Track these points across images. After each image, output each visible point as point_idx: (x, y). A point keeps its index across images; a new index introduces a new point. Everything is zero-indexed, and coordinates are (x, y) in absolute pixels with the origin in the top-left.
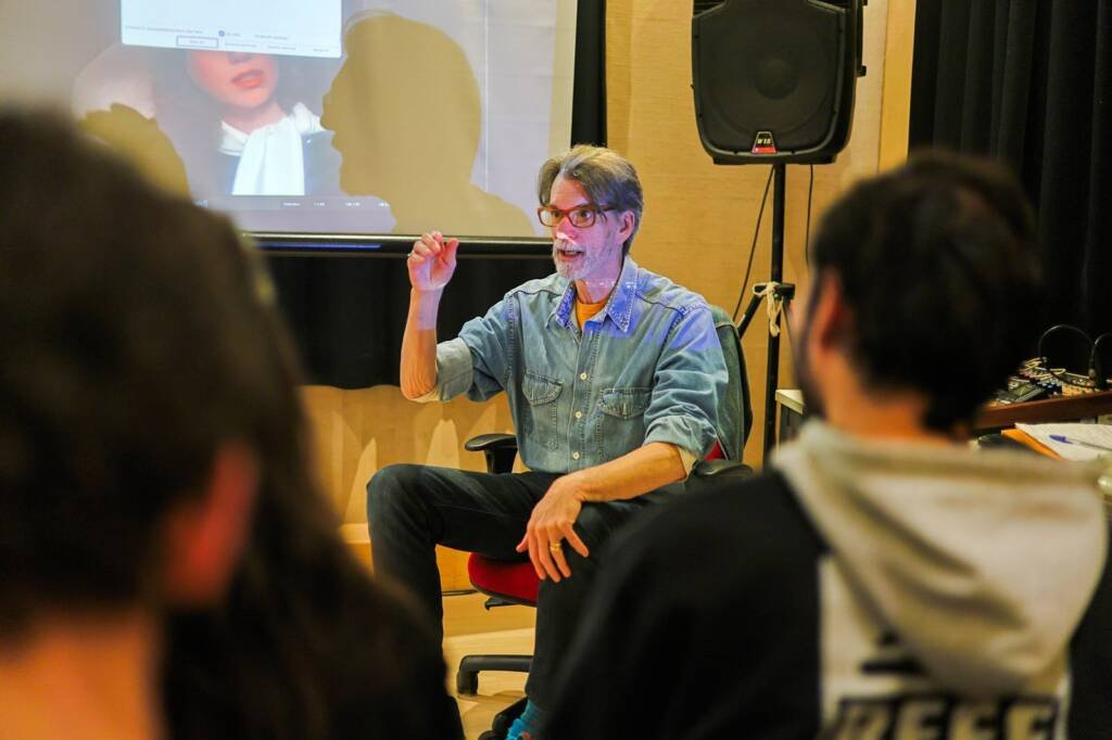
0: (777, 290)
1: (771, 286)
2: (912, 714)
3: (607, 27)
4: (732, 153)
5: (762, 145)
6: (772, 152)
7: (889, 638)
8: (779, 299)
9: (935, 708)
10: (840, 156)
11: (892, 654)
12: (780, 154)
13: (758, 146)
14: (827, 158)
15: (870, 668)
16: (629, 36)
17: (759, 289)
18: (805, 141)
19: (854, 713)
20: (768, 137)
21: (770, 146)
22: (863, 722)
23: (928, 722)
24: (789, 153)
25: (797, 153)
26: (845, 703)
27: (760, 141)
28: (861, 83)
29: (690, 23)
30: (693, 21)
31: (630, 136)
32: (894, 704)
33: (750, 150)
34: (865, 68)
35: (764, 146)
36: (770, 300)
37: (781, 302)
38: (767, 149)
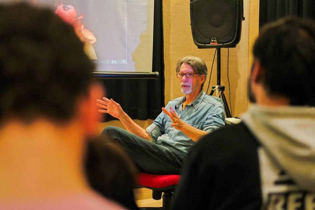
0: (219, 88)
1: (217, 87)
2: (292, 198)
3: (163, 6)
4: (204, 45)
5: (213, 42)
6: (216, 44)
7: (283, 173)
8: (220, 91)
9: (299, 196)
10: (237, 45)
11: (284, 178)
12: (219, 45)
13: (212, 42)
14: (233, 46)
15: (277, 183)
16: (170, 10)
17: (213, 88)
18: (227, 40)
19: (273, 198)
20: (215, 39)
21: (216, 42)
22: (276, 202)
23: (298, 201)
24: (222, 44)
25: (224, 44)
26: (270, 195)
27: (212, 41)
28: (243, 22)
29: (189, 5)
30: (190, 4)
31: (171, 41)
32: (286, 195)
33: (209, 43)
34: (244, 18)
35: (214, 42)
36: (217, 91)
37: (220, 92)
38: (215, 43)
